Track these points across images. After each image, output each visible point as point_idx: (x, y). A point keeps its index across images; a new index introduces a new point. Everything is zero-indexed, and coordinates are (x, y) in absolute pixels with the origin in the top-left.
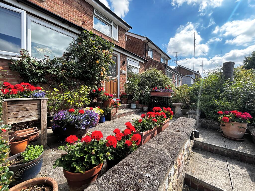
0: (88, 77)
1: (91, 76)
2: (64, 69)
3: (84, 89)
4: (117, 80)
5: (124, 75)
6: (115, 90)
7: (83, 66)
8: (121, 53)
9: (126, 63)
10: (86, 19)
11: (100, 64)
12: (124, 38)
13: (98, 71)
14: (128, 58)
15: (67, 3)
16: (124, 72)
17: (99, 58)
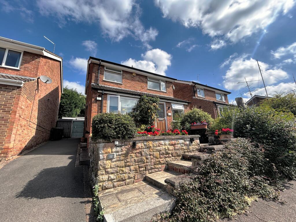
0: (145, 120)
1: (146, 119)
2: (134, 117)
3: (143, 127)
4: (165, 121)
5: (170, 116)
6: (164, 128)
7: (142, 114)
8: (166, 102)
9: (171, 108)
10: (143, 85)
11: (151, 112)
12: (171, 88)
13: (150, 116)
14: (172, 104)
15: (133, 80)
16: (170, 114)
17: (150, 109)
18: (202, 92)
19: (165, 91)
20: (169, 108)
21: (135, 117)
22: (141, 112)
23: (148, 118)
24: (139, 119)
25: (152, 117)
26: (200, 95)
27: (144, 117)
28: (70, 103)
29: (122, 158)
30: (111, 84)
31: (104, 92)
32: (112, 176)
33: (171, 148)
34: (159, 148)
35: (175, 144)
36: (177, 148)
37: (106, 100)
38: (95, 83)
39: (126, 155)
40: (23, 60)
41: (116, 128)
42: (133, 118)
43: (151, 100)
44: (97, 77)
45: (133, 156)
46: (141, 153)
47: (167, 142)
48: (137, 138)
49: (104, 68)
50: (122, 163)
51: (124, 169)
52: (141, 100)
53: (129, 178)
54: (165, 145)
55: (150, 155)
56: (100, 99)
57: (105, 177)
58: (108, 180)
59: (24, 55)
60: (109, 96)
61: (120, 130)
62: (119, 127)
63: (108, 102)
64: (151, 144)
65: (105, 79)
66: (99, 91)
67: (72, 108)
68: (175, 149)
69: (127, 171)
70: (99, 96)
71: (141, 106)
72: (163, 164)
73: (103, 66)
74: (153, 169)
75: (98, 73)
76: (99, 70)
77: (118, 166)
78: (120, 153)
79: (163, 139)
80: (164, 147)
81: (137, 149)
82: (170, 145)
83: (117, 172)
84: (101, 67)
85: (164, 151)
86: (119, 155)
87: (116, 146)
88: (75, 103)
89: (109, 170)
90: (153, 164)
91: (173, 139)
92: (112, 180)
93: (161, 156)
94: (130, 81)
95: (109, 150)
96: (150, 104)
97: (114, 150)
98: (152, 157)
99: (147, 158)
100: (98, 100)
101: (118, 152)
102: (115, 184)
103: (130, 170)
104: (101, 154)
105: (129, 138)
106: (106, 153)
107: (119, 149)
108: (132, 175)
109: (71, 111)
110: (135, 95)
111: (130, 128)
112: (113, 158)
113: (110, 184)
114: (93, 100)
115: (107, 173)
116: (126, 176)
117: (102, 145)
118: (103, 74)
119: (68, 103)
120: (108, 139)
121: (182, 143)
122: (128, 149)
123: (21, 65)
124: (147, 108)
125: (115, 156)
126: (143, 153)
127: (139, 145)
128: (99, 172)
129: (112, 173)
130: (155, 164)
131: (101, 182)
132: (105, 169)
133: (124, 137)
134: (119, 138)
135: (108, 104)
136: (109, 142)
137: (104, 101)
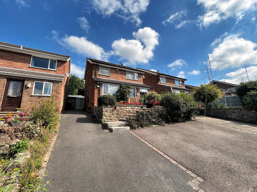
3: (122, 101)
4: (135, 99)
6: (134, 102)
8: (136, 88)
9: (139, 91)
10: (123, 76)
11: (126, 93)
12: (142, 77)
13: (126, 96)
14: (140, 89)
15: (117, 73)
16: (138, 95)
17: (126, 92)
18: (165, 79)
19: (138, 80)
20: (138, 91)
21: (117, 96)
22: (120, 94)
23: (124, 97)
24: (119, 97)
25: (127, 97)
26: (163, 82)
27: (122, 97)
28: (72, 85)
29: (111, 112)
30: (104, 77)
31: (101, 83)
32: (108, 118)
33: (131, 110)
34: (126, 109)
35: (134, 109)
36: (134, 110)
37: (102, 87)
38: (94, 76)
39: (112, 111)
40: (57, 65)
41: (109, 101)
42: (116, 97)
43: (126, 87)
44: (95, 72)
45: (115, 112)
46: (118, 111)
47: (130, 108)
48: (117, 105)
49: (99, 67)
50: (111, 114)
51: (111, 116)
52: (121, 87)
53: (114, 119)
54: (129, 108)
55: (122, 112)
56: (98, 86)
57: (105, 118)
58: (106, 119)
59: (58, 62)
60: (103, 85)
61: (110, 101)
62: (110, 100)
63: (103, 88)
64: (122, 108)
65: (100, 73)
66: (98, 82)
67: (73, 89)
68: (133, 111)
69: (113, 117)
70: (98, 85)
71: (121, 90)
72: (128, 116)
73: (99, 66)
74: (123, 117)
75: (96, 70)
76: (97, 69)
77: (109, 115)
78: (110, 110)
79: (128, 106)
80: (128, 109)
81: (117, 109)
82: (131, 109)
83: (109, 117)
84: (97, 66)
85: (128, 111)
86: (110, 111)
87: (109, 107)
88: (75, 85)
89: (106, 115)
90: (123, 115)
91: (132, 106)
92: (107, 119)
93: (127, 113)
94: (115, 74)
95: (106, 109)
96: (126, 89)
97: (108, 109)
98: (123, 113)
99: (121, 113)
100: (98, 87)
101: (109, 110)
102: (109, 120)
103: (114, 117)
104: (104, 110)
105: (114, 105)
106: (105, 110)
107: (110, 109)
108: (114, 118)
109: (72, 91)
110: (118, 84)
111: (114, 101)
112: (108, 112)
113: (107, 120)
114: (95, 87)
115: (106, 116)
116: (112, 118)
117: (104, 107)
118: (99, 71)
119: (70, 85)
120: (106, 105)
121: (137, 108)
122: (113, 109)
123: (57, 68)
124: (124, 92)
125: (108, 111)
126: (119, 111)
127: (117, 108)
128: (103, 116)
129: (107, 117)
130: (124, 116)
131: (104, 119)
132: (105, 115)
133: (112, 105)
134: (110, 104)
135: (103, 89)
136: (106, 106)
137: (101, 88)
